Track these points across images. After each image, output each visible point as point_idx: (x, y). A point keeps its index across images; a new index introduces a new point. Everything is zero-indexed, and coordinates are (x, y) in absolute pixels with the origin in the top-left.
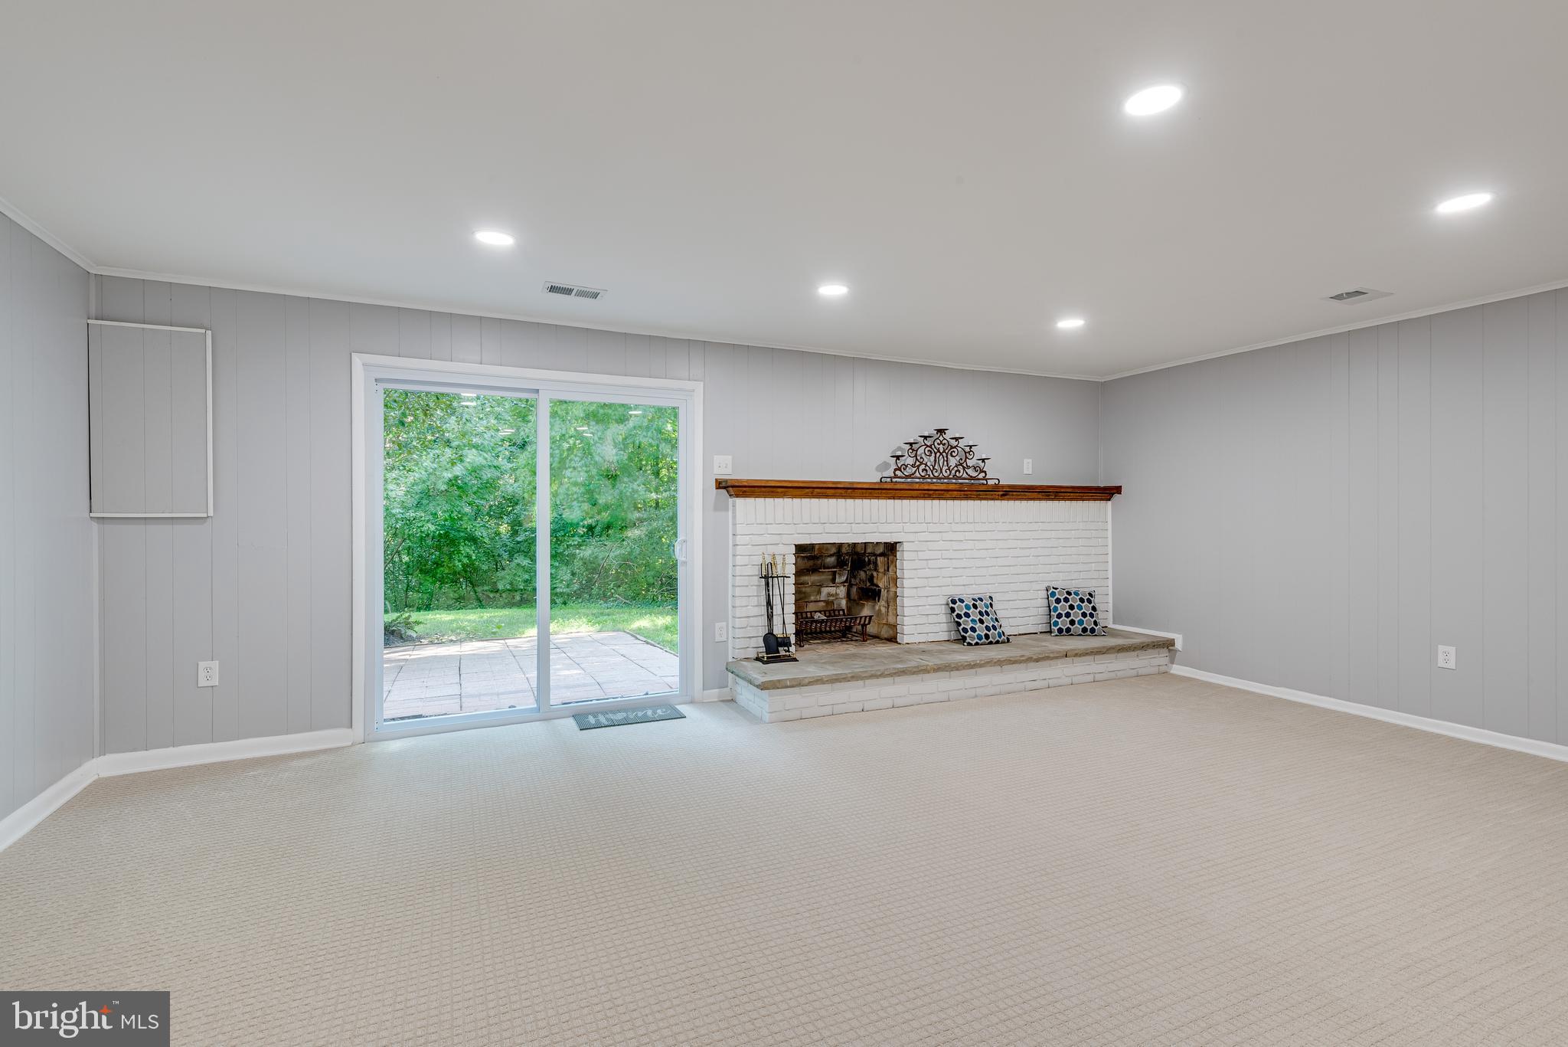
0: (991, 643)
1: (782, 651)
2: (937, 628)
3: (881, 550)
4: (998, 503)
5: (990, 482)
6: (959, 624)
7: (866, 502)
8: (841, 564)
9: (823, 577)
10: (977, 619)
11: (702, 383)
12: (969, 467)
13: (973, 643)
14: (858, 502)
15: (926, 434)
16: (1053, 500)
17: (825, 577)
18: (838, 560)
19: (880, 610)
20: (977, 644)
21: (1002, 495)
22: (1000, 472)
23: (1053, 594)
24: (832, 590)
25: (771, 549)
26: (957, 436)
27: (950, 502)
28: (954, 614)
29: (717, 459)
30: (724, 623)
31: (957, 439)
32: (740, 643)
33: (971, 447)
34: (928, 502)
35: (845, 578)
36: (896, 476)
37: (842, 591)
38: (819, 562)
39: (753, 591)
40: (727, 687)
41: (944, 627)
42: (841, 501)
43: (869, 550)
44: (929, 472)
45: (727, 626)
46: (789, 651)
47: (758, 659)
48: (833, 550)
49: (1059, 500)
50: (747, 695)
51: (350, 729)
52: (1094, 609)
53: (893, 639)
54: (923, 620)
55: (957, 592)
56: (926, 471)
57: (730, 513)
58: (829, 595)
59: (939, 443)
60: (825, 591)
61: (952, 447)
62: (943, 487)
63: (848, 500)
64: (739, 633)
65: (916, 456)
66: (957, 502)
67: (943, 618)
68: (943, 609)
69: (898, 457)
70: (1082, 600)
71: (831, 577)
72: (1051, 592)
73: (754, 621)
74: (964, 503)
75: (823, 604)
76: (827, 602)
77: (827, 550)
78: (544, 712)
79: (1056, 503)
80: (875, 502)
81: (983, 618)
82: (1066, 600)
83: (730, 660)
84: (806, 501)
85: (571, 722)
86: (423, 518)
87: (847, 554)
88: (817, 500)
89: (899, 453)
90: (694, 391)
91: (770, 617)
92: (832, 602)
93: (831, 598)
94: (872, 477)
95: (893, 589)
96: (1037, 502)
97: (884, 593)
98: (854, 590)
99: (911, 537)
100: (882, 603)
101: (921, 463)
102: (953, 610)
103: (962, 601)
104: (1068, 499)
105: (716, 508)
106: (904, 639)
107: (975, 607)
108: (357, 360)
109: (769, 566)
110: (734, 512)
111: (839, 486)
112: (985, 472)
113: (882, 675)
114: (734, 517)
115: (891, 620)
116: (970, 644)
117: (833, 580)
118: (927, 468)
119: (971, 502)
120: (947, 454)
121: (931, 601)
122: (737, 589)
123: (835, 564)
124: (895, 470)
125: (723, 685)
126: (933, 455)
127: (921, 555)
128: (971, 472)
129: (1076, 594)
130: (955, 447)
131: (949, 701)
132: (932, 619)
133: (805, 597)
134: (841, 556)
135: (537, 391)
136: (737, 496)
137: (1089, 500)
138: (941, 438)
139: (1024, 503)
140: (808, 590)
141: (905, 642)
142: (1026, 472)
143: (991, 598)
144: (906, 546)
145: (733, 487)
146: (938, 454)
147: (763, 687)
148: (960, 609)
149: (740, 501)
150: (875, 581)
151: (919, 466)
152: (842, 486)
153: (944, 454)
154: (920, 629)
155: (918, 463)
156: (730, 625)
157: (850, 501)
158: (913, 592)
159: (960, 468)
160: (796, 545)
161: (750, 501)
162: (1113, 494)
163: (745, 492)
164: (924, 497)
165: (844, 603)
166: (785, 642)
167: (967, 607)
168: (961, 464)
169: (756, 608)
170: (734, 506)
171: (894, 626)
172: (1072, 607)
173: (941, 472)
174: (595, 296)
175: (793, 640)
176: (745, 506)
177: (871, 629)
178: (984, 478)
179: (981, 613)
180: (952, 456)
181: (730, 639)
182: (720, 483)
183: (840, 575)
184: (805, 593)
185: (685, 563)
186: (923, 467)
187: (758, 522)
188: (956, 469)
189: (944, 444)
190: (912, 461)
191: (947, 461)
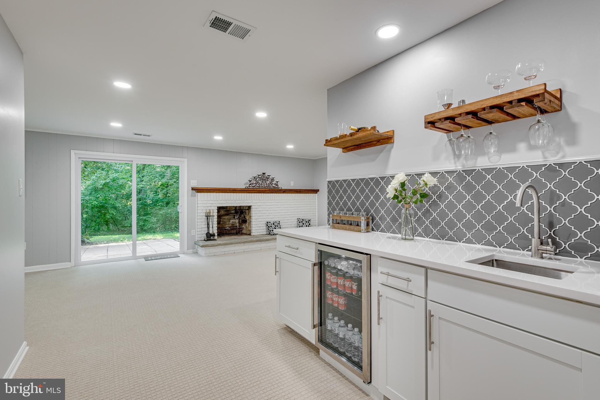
1: (212, 238)
2: (263, 231)
3: (247, 208)
4: (282, 194)
5: (280, 188)
6: (269, 229)
7: (240, 194)
8: (236, 212)
9: (231, 217)
10: (274, 228)
11: (187, 159)
12: (273, 184)
13: (272, 234)
14: (238, 194)
15: (259, 174)
16: (299, 193)
17: (232, 216)
18: (235, 211)
19: (247, 226)
20: (273, 235)
21: (283, 192)
22: (282, 185)
23: (299, 220)
24: (234, 221)
25: (209, 208)
26: (269, 175)
27: (267, 194)
28: (268, 226)
29: (192, 181)
30: (194, 230)
31: (269, 176)
32: (200, 236)
33: (273, 178)
34: (260, 194)
35: (238, 217)
36: (250, 187)
37: (237, 221)
38: (229, 212)
39: (203, 220)
40: (195, 249)
41: (265, 230)
42: (232, 194)
43: (244, 208)
45: (195, 231)
46: (214, 238)
47: (205, 240)
48: (234, 208)
49: (301, 193)
50: (201, 251)
51: (70, 263)
52: (309, 224)
53: (250, 234)
54: (259, 228)
55: (269, 220)
56: (259, 185)
57: (196, 197)
58: (233, 222)
59: (263, 177)
60: (231, 221)
61: (267, 178)
62: (264, 190)
63: (234, 193)
64: (199, 233)
65: (256, 181)
66: (269, 194)
67: (265, 228)
68: (265, 225)
69: (250, 181)
70: (306, 222)
71: (233, 217)
72: (298, 219)
73: (204, 229)
74: (271, 194)
75: (231, 225)
76: (232, 224)
77: (232, 208)
78: (135, 257)
79: (300, 194)
80: (243, 194)
81: (276, 227)
82: (302, 222)
83: (196, 241)
84: (221, 194)
85: (144, 259)
86: (93, 199)
87: (238, 210)
88: (224, 193)
89: (250, 180)
90: (184, 161)
91: (208, 228)
92: (234, 224)
93: (233, 223)
94: (243, 187)
95: (250, 220)
96: (294, 194)
97: (248, 221)
98: (241, 220)
99: (255, 204)
100: (247, 224)
101: (258, 183)
102: (267, 225)
103: (270, 222)
104: (304, 193)
105: (192, 196)
106: (253, 234)
107: (274, 224)
108: (72, 152)
109: (208, 213)
110: (197, 197)
112: (278, 185)
113: (240, 243)
114: (197, 199)
115: (249, 229)
116: (271, 235)
117: (234, 218)
119: (273, 194)
121: (261, 223)
122: (198, 220)
123: (234, 212)
124: (249, 185)
125: (194, 248)
126: (262, 180)
127: (258, 210)
128: (274, 185)
129: (305, 220)
130: (268, 178)
132: (261, 228)
133: (225, 223)
134: (237, 210)
135: (132, 161)
136: (198, 192)
137: (310, 193)
138: (264, 176)
139: (290, 194)
141: (253, 235)
142: (292, 185)
143: (279, 222)
144: (253, 207)
145: (196, 190)
146: (263, 180)
147: (202, 246)
148: (269, 225)
149: (199, 194)
150: (246, 217)
151: (257, 184)
153: (265, 180)
154: (258, 231)
156: (196, 231)
157: (235, 194)
158: (255, 220)
159: (270, 184)
160: (217, 207)
161: (202, 194)
162: (317, 192)
163: (200, 191)
164: (258, 193)
165: (238, 224)
166: (213, 235)
167: (271, 224)
169: (204, 225)
170: (197, 195)
171: (250, 231)
172: (303, 224)
173: (264, 185)
174: (149, 136)
175: (216, 234)
176: (200, 195)
177: (244, 231)
178: (278, 187)
179: (275, 226)
180: (268, 181)
181: (196, 234)
182: (193, 188)
183: (236, 216)
184: (225, 222)
185: (181, 212)
187: (205, 200)
189: (265, 177)
190: (255, 182)
191: (266, 182)
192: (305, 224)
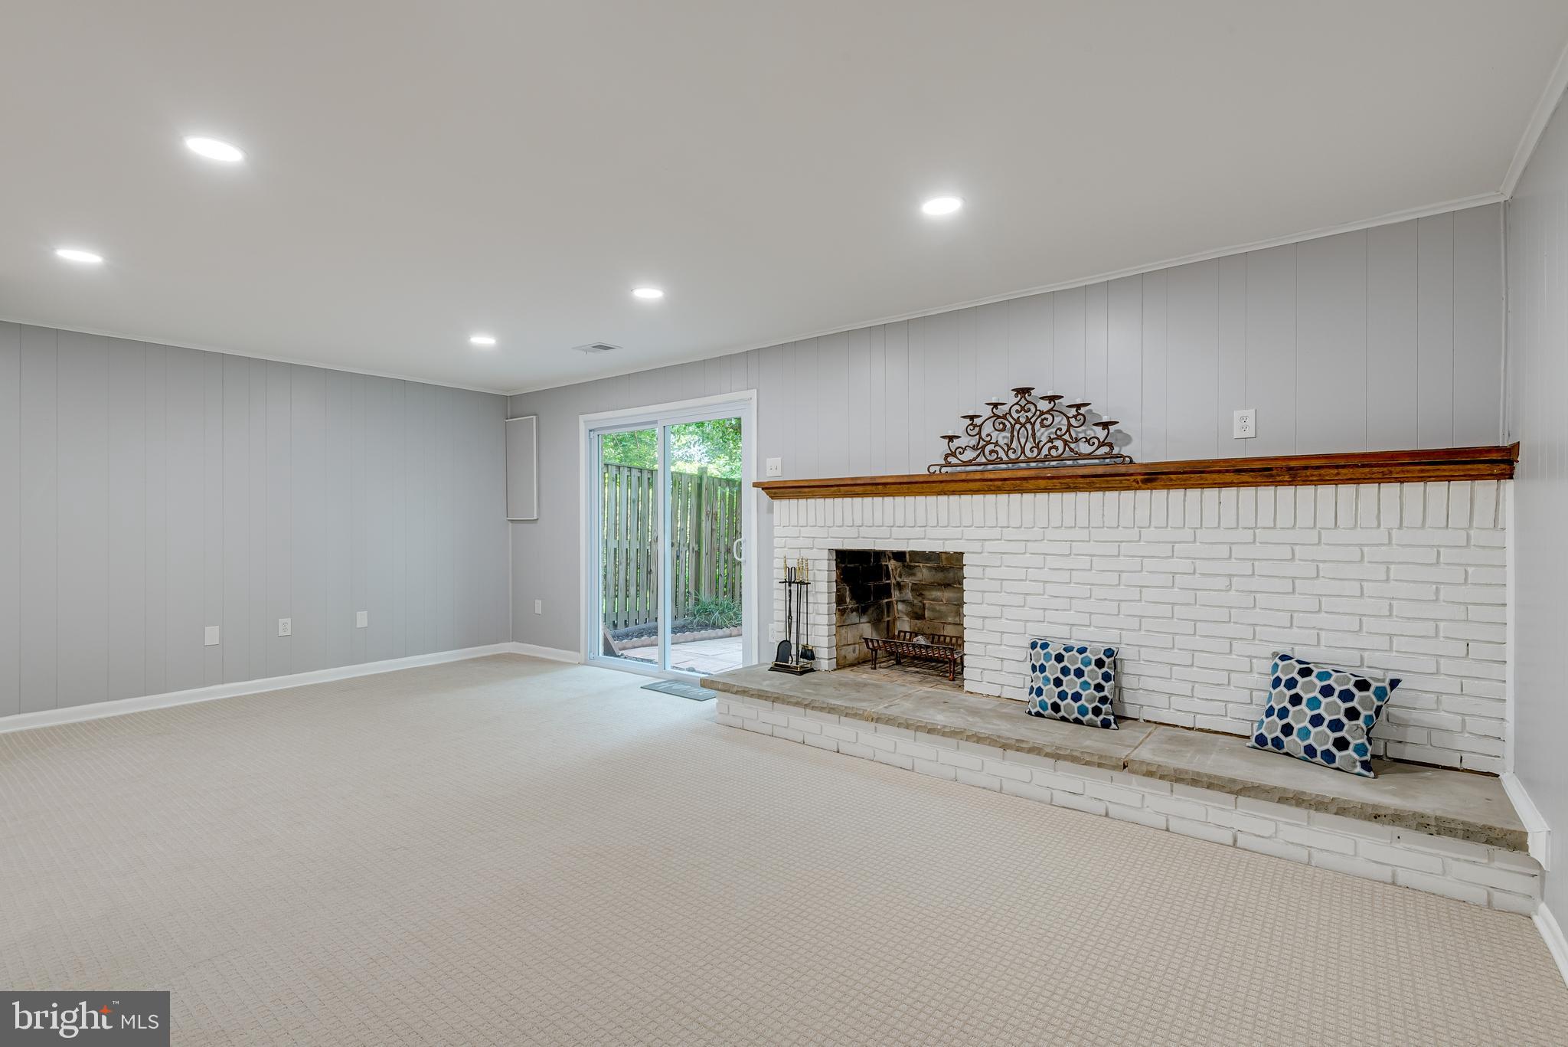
0: (1063, 719)
5: (1120, 460)
6: (1033, 681)
7: (910, 499)
15: (997, 399)
25: (806, 554)
26: (1052, 394)
27: (1042, 498)
28: (1031, 665)
29: (767, 460)
31: (1051, 399)
33: (1078, 407)
34: (1002, 498)
36: (949, 465)
44: (1002, 454)
56: (997, 452)
59: (1019, 409)
61: (1043, 412)
65: (979, 433)
69: (951, 438)
74: (1068, 496)
78: (660, 672)
84: (838, 501)
89: (953, 432)
99: (976, 546)
101: (989, 443)
103: (1044, 647)
109: (792, 571)
110: (773, 514)
111: (859, 482)
112: (1110, 445)
114: (774, 520)
118: (997, 448)
119: (1083, 495)
120: (1033, 425)
124: (947, 455)
126: (1010, 428)
127: (993, 573)
128: (1083, 447)
130: (1049, 412)
131: (913, 770)
138: (1022, 402)
140: (943, 608)
141: (967, 689)
144: (968, 558)
146: (1018, 426)
148: (1037, 658)
149: (777, 504)
151: (983, 447)
152: (862, 482)
153: (1029, 425)
155: (982, 443)
157: (888, 500)
159: (1059, 443)
160: (826, 550)
161: (785, 503)
164: (997, 491)
167: (1049, 658)
168: (1059, 437)
170: (775, 509)
173: (1023, 452)
176: (782, 508)
178: (1109, 455)
180: (1042, 425)
186: (990, 447)
187: (792, 524)
188: (1050, 444)
189: (1028, 410)
190: (973, 442)
191: (1034, 435)
192: (1314, 703)
